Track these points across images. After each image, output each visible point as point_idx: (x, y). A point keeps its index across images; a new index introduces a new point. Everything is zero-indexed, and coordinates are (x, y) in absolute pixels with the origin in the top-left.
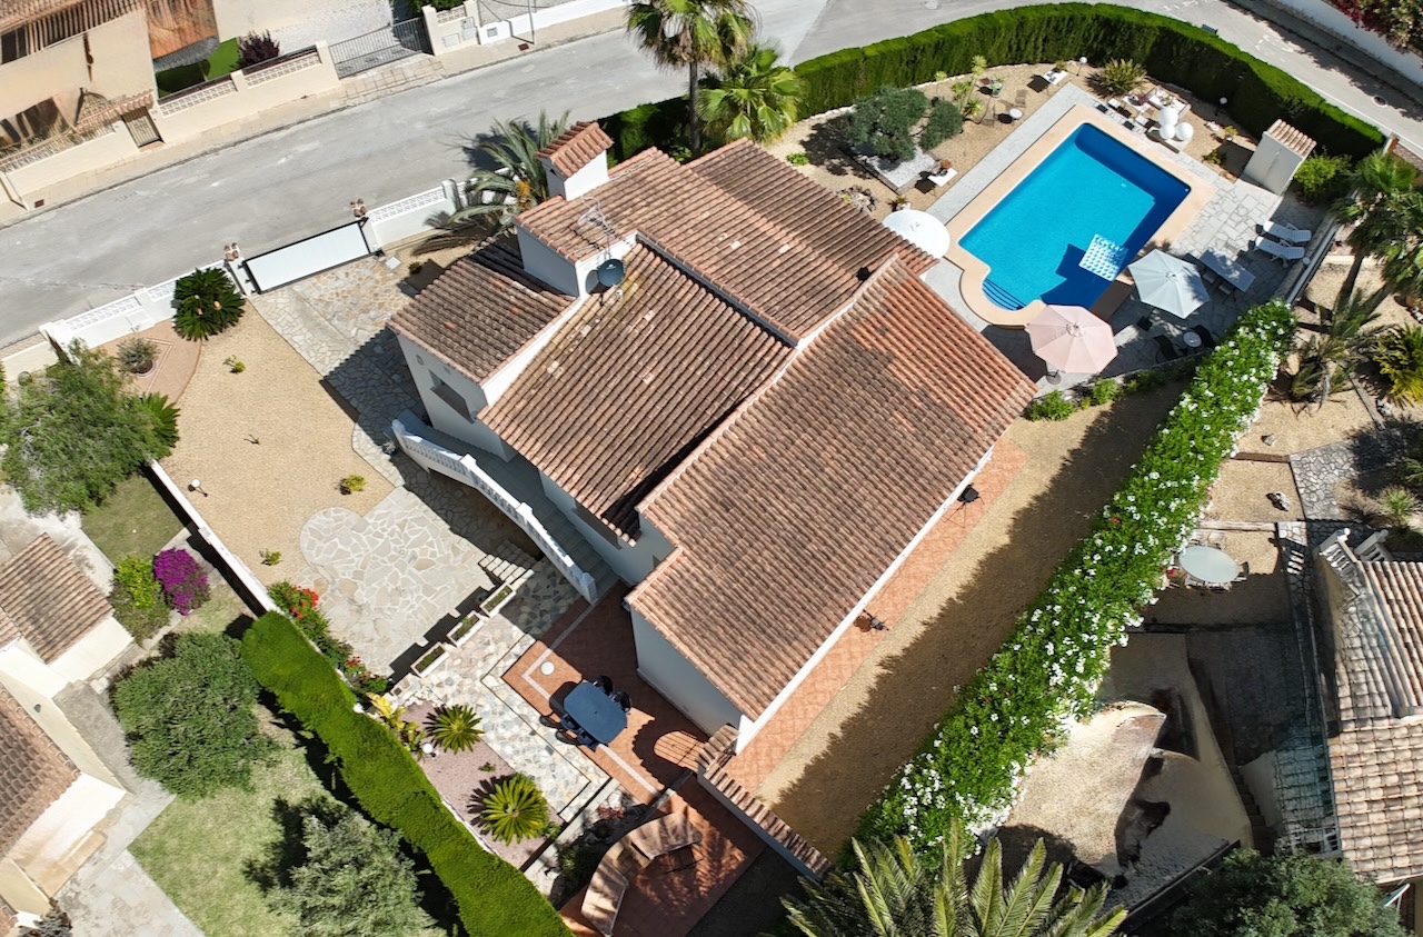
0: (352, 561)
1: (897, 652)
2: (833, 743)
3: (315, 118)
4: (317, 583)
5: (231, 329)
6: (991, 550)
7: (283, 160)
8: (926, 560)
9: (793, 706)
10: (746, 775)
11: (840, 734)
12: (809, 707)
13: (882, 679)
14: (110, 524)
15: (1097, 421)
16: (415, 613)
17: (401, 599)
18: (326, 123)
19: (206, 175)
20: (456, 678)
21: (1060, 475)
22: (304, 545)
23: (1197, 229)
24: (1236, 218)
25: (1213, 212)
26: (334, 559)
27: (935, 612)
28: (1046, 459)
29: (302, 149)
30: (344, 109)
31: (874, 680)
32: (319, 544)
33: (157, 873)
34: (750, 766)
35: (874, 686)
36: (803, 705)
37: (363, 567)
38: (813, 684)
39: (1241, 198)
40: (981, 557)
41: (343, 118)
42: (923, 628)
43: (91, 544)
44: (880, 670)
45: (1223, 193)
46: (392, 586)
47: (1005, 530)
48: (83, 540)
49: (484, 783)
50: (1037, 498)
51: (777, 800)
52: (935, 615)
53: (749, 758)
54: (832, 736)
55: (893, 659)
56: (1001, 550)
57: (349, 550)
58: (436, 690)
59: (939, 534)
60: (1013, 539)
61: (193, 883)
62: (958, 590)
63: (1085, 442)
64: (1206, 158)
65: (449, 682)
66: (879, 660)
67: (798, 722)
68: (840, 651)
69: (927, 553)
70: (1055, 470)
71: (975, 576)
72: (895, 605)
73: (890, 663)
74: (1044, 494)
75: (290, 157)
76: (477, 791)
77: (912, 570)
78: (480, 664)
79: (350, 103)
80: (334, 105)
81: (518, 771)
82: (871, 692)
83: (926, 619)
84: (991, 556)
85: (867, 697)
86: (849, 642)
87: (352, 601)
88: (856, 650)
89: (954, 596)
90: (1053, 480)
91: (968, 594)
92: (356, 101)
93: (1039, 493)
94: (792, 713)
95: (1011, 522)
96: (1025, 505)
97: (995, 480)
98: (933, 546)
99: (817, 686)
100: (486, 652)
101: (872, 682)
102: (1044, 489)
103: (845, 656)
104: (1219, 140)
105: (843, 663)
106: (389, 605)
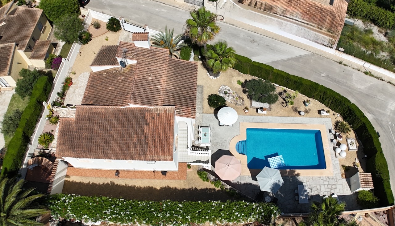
0: (82, 84)
1: (116, 183)
2: (88, 184)
3: (172, 6)
4: (75, 83)
5: (114, 32)
6: (154, 187)
7: (157, 10)
8: (141, 175)
9: (91, 171)
10: (73, 172)
11: (91, 183)
12: (93, 174)
13: (108, 184)
14: (66, 48)
15: (211, 189)
16: (78, 100)
17: (80, 96)
18: (172, 8)
19: (144, 3)
20: (66, 114)
21: (186, 190)
22: (81, 76)
23: (314, 179)
24: (330, 187)
25: (325, 179)
26: (81, 81)
27: (130, 185)
28: (188, 184)
29: (163, 10)
30: (178, 8)
31: (107, 183)
32: (82, 77)
33: (11, 100)
34: (75, 172)
35: (105, 183)
36: (93, 173)
37: (82, 87)
38: (98, 172)
39: (338, 183)
40: (150, 186)
41: (176, 9)
42: (124, 185)
43: (61, 49)
44: (109, 183)
45: (335, 178)
46: (81, 93)
47: (161, 187)
48: (61, 47)
49: (50, 132)
50: (176, 188)
51: (71, 181)
52: (129, 185)
53: (76, 170)
54: (90, 182)
55: (114, 183)
56: (155, 189)
57: (84, 82)
58: (62, 113)
59: (149, 173)
60: (160, 190)
61: (12, 106)
62: (139, 186)
63: (201, 190)
64: (343, 166)
65: (64, 114)
66: (112, 181)
67: (89, 174)
68: (109, 172)
69: (143, 174)
70: (187, 187)
71: (144, 187)
72: (125, 176)
73: (112, 183)
74: (178, 189)
75: (159, 10)
76: (48, 132)
77: (137, 174)
78: (70, 115)
79: (180, 8)
80: (177, 6)
81: (55, 136)
82: (104, 184)
83: (127, 184)
84: (152, 188)
85: (102, 183)
86: (112, 172)
87: (75, 90)
88: (111, 175)
89: (137, 186)
90: (184, 189)
91: (139, 189)
92: (181, 8)
93: (177, 188)
94: (89, 172)
95: (164, 186)
96: (172, 187)
97: (173, 176)
98: (145, 174)
99: (98, 173)
100: (73, 115)
101: (106, 182)
102: (179, 188)
103: (108, 174)
104: (354, 165)
105: (106, 174)
106: (77, 96)
